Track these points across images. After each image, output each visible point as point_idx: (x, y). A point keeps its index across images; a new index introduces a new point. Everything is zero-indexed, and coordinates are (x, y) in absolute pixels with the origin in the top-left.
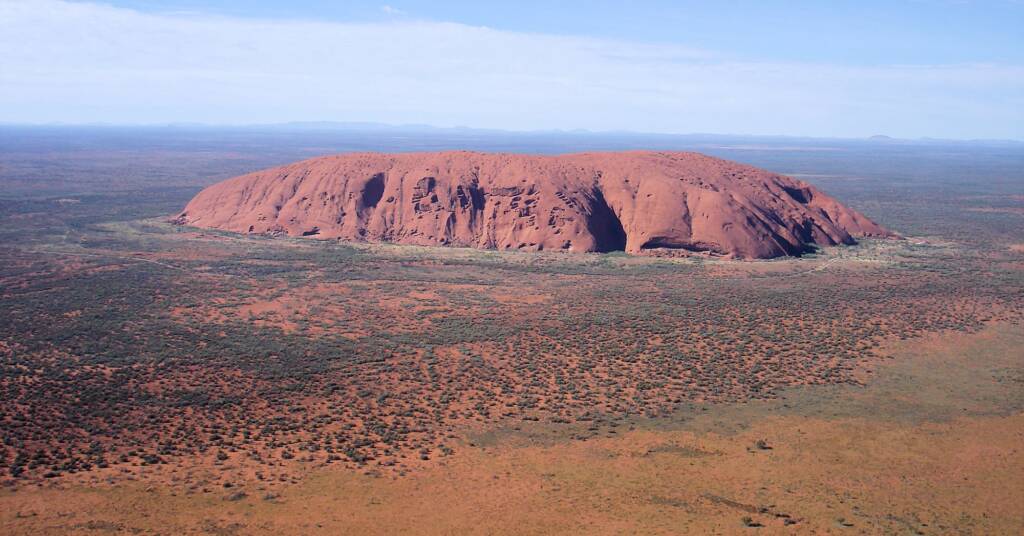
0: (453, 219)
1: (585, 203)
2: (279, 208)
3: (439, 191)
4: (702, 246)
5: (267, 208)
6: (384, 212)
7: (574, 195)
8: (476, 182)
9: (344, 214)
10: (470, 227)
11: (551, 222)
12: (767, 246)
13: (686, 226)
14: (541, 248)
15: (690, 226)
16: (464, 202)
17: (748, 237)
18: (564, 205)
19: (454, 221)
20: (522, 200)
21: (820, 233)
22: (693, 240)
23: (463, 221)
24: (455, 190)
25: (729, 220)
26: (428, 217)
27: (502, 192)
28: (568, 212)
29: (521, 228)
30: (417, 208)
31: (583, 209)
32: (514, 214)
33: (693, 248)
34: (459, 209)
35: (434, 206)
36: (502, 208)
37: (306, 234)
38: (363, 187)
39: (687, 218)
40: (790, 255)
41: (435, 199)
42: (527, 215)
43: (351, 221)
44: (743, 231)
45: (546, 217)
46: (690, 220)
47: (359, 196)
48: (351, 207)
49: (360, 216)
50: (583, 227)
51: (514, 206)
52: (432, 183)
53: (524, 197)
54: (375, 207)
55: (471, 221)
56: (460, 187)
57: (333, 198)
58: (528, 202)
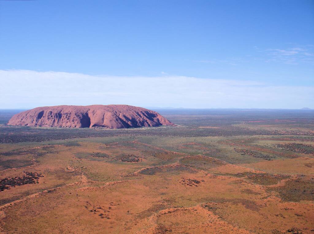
0: (54, 121)
1: (81, 116)
2: (22, 120)
3: (53, 114)
4: (105, 126)
5: (20, 120)
6: (42, 120)
7: (79, 114)
8: (60, 112)
9: (34, 121)
10: (58, 123)
11: (73, 121)
12: (120, 125)
13: (102, 121)
14: (70, 127)
15: (103, 121)
16: (57, 117)
17: (115, 123)
18: (76, 117)
19: (55, 121)
20: (68, 116)
21: (146, 124)
22: (103, 124)
23: (56, 121)
24: (55, 114)
25: (112, 119)
26: (50, 120)
27: (64, 114)
28: (76, 118)
29: (67, 122)
30: (48, 119)
31: (80, 117)
32: (66, 119)
33: (103, 126)
34: (56, 118)
35: (51, 118)
36: (64, 118)
37: (25, 125)
38: (38, 114)
39: (103, 119)
40: (126, 128)
41: (52, 116)
42: (69, 119)
43: (35, 122)
44: (114, 122)
45: (72, 120)
46: (104, 120)
47: (37, 116)
48: (35, 119)
49: (36, 121)
50: (79, 122)
51: (66, 117)
52: (51, 112)
53: (69, 115)
54: (41, 119)
55: (58, 121)
56: (56, 113)
57: (32, 117)
58: (69, 116)
